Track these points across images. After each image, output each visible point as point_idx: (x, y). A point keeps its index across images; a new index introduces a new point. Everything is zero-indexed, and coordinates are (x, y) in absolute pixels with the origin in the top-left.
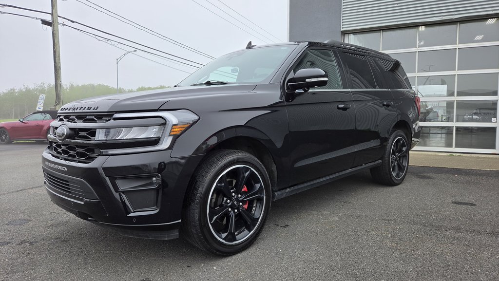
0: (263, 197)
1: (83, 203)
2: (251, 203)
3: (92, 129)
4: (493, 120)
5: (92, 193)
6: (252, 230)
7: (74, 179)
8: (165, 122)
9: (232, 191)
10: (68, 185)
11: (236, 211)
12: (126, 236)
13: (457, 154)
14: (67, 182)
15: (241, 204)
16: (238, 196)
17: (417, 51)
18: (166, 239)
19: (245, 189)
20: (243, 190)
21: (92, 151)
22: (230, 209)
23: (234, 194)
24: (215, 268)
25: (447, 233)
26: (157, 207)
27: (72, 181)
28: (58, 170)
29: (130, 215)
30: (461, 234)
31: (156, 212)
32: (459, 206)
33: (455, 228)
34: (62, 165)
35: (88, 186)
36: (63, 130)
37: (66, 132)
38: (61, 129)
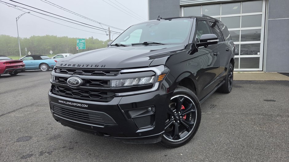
0: (195, 111)
1: (103, 127)
2: (188, 116)
3: (104, 80)
4: (258, 53)
5: (112, 120)
6: (190, 131)
7: (92, 112)
8: (155, 74)
9: (173, 111)
10: (88, 116)
11: (178, 121)
12: (128, 143)
13: (242, 72)
14: (88, 114)
15: (181, 117)
16: (178, 113)
17: (221, 17)
18: (155, 143)
19: (183, 107)
20: (182, 108)
21: (106, 94)
22: (174, 121)
23: (175, 113)
24: (182, 155)
25: (278, 118)
26: (152, 125)
27: (92, 113)
28: (76, 106)
29: (137, 132)
30: (284, 118)
31: (152, 128)
32: (269, 102)
33: (278, 115)
34: (82, 103)
35: (108, 116)
36: (76, 80)
37: (80, 81)
38: (74, 79)
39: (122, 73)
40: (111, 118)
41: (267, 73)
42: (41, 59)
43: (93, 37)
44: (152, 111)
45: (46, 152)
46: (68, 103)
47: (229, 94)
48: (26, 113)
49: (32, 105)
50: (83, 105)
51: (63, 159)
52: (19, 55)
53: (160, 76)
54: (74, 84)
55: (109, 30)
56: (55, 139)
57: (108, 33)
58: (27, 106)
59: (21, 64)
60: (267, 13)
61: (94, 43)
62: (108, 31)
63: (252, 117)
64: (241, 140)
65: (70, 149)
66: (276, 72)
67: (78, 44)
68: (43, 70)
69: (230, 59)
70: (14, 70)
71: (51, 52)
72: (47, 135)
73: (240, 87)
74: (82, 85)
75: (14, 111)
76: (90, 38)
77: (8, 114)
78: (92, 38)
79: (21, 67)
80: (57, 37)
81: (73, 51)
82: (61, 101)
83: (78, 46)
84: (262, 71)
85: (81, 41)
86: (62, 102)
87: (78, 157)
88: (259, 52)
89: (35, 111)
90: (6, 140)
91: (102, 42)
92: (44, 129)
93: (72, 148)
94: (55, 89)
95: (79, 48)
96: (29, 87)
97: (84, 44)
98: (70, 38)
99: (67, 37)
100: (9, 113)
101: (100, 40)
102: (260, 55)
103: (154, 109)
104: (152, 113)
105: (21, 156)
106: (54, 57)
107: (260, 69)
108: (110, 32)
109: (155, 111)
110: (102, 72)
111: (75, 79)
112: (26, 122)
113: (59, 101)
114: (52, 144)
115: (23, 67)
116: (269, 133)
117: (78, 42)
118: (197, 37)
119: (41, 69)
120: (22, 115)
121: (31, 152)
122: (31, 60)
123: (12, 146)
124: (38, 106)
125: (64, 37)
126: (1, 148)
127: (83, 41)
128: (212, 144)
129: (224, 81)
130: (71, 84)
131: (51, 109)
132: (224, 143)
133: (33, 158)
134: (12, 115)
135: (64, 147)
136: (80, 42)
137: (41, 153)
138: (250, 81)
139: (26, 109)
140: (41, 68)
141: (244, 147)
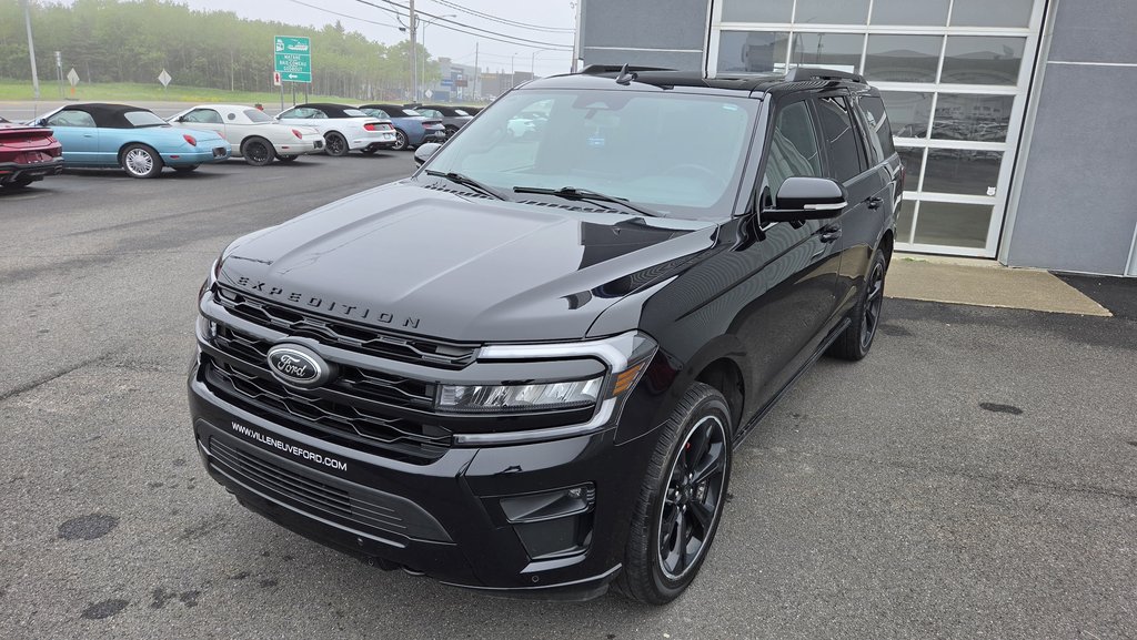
4: (990, 190)
5: (436, 529)
8: (603, 368)
13: (918, 258)
14: (346, 493)
21: (418, 428)
24: (668, 636)
25: (1017, 495)
26: (580, 545)
27: (364, 496)
28: (300, 459)
29: (526, 570)
30: (1040, 495)
31: (582, 558)
32: (996, 415)
33: (1021, 480)
34: (324, 453)
35: (423, 514)
36: (304, 362)
37: (319, 367)
38: (297, 358)
39: (481, 361)
40: (429, 519)
41: (1010, 268)
42: (127, 125)
43: (342, 25)
44: (584, 500)
45: (174, 595)
46: (269, 441)
47: (860, 363)
48: (84, 400)
49: (105, 359)
50: (328, 462)
51: (242, 629)
52: (28, 76)
53: (620, 376)
54: (294, 375)
55: (411, 9)
56: (205, 534)
57: (407, 22)
58: (85, 364)
59: (43, 144)
60: (1047, 36)
61: (344, 52)
62: (408, 12)
63: (930, 483)
64: (876, 582)
65: (265, 584)
66: (1045, 271)
67: (281, 57)
68: (135, 172)
69: (879, 237)
70: (15, 169)
71: (165, 78)
72: (175, 513)
73: (904, 332)
74: (328, 382)
75: (35, 385)
76: (328, 27)
77: (11, 399)
78: (339, 27)
79: (46, 159)
80: (191, 9)
81: (256, 78)
82: (242, 429)
83: (281, 67)
84: (995, 259)
85: (290, 47)
86: (248, 432)
87: (295, 623)
88: (994, 184)
89: (119, 394)
90: (17, 527)
91: (381, 49)
92: (161, 485)
93: (274, 583)
94: (213, 368)
95: (285, 75)
96: (82, 263)
97: (304, 59)
98: (245, 21)
99: (232, 15)
100: (16, 392)
101: (370, 39)
102: (994, 197)
103: (591, 494)
104: (581, 508)
105: (84, 606)
106: (182, 115)
107: (989, 251)
108: (414, 18)
109: (595, 500)
110: (405, 344)
111: (301, 356)
112: (90, 445)
113: (235, 426)
114: (197, 558)
115: (56, 159)
116: (978, 560)
117: (279, 49)
118: (765, 183)
119: (126, 168)
120: (69, 409)
121: (120, 588)
122: (85, 124)
123: (44, 555)
124: (128, 365)
125: (221, 13)
126: (4, 563)
127: (299, 47)
128: (778, 595)
129: (848, 322)
130: (283, 371)
131: (198, 437)
132: (816, 592)
133: (127, 615)
134: (30, 402)
135: (242, 577)
136: (287, 50)
137: (159, 598)
138: (943, 306)
139: (85, 379)
140: (128, 164)
141: (884, 614)
